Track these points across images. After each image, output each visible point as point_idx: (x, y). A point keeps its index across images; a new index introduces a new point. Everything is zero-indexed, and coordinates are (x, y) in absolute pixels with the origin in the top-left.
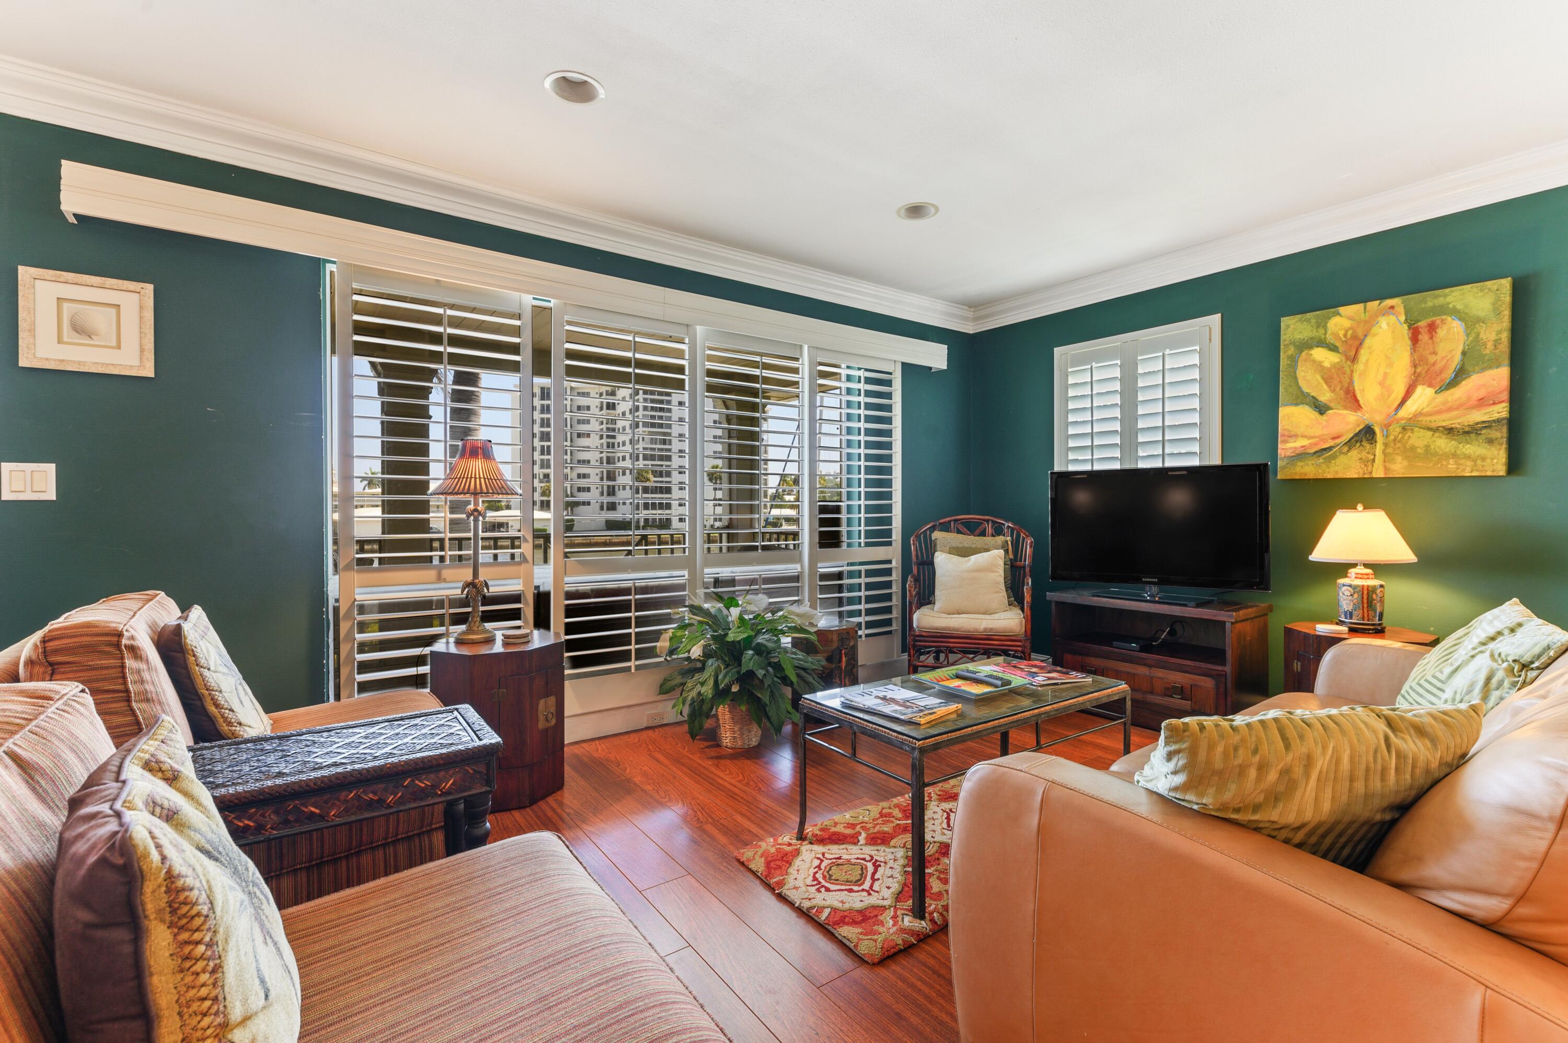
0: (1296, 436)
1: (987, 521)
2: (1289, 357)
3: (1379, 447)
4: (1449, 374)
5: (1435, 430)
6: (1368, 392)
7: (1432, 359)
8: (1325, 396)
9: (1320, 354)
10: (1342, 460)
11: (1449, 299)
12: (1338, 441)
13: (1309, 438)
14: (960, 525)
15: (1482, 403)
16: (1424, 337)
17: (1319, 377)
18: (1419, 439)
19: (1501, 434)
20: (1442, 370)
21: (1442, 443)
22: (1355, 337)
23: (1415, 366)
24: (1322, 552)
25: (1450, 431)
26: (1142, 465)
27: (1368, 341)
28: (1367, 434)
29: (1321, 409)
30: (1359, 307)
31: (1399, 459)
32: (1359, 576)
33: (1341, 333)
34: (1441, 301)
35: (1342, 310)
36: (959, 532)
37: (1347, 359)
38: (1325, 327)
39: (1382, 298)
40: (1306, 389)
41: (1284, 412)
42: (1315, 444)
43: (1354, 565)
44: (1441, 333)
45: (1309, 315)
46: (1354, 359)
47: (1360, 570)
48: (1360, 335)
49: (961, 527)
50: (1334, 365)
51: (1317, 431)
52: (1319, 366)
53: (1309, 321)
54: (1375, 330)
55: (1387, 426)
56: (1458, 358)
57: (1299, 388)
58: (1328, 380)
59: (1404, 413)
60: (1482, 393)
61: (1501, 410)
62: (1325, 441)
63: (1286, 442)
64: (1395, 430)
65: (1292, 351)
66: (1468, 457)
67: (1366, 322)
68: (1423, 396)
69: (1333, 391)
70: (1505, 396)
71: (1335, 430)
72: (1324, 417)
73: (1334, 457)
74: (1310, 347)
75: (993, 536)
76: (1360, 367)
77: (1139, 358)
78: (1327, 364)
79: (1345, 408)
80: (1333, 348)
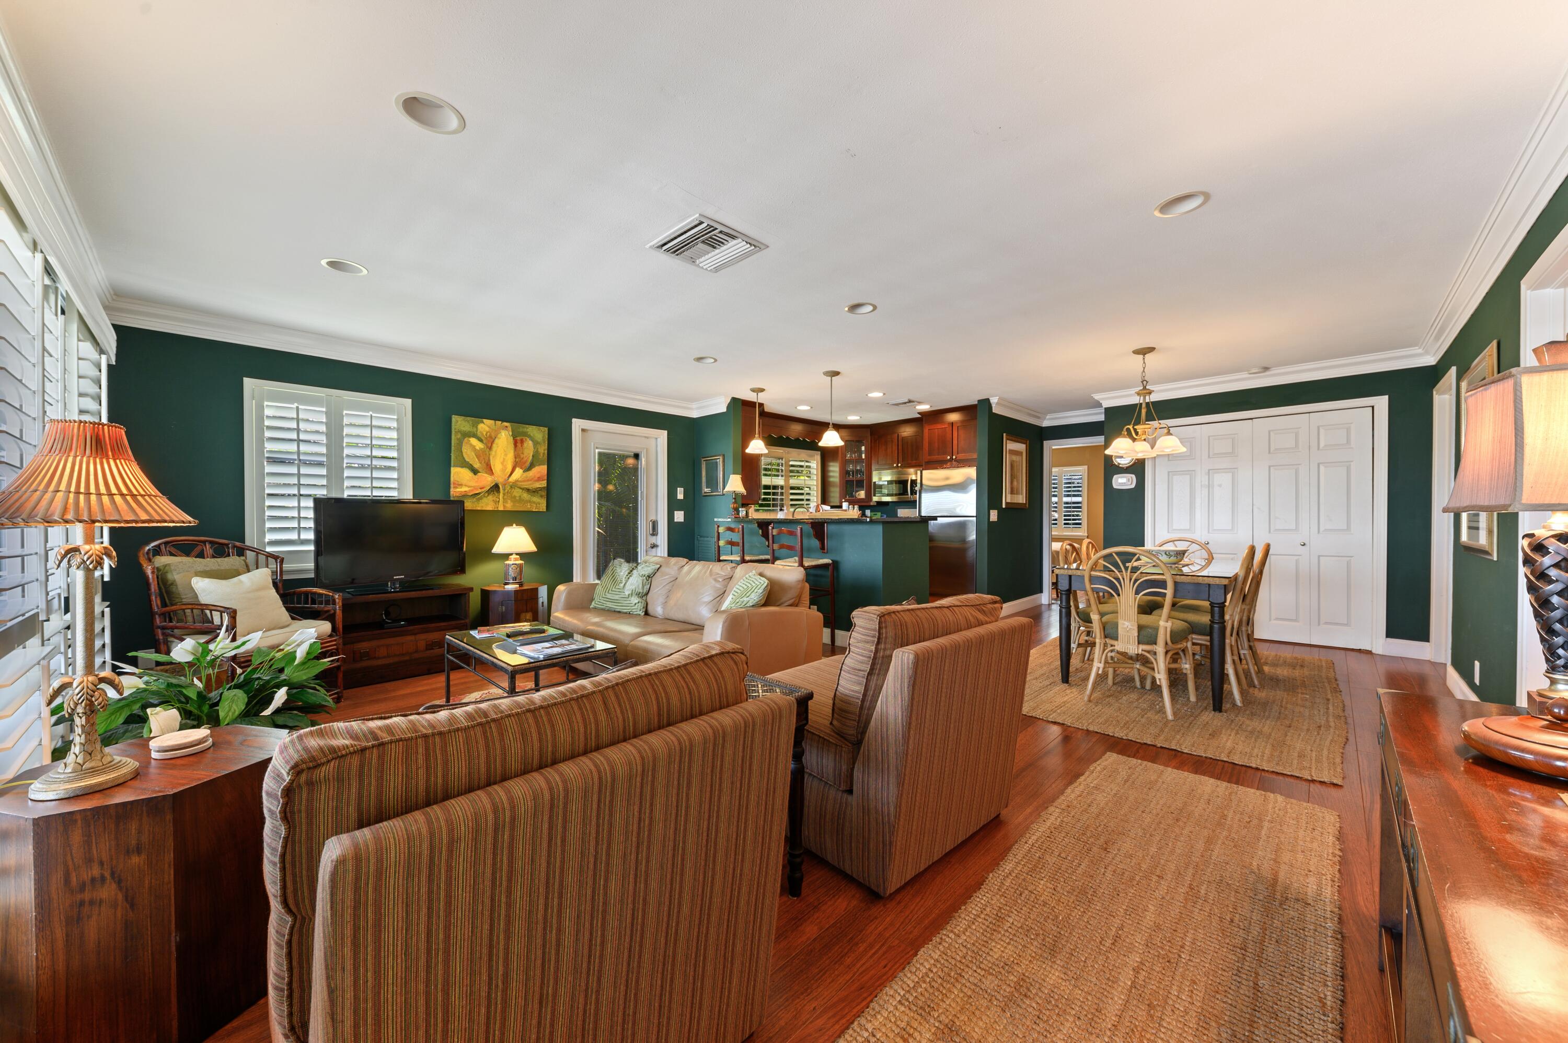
0: (461, 485)
1: (204, 542)
2: (458, 439)
3: (501, 495)
4: (528, 464)
5: (523, 489)
6: (497, 466)
7: (522, 456)
8: (477, 465)
9: (474, 441)
10: (485, 500)
11: (528, 430)
12: (483, 490)
13: (469, 487)
14: (172, 548)
15: (539, 479)
16: (519, 445)
17: (473, 454)
18: (517, 493)
19: (544, 493)
20: (527, 461)
21: (526, 496)
22: (490, 437)
23: (516, 458)
24: (498, 548)
25: (528, 490)
26: (346, 494)
27: (496, 441)
28: (495, 488)
29: (475, 472)
30: (492, 422)
31: (509, 501)
32: (516, 559)
33: (485, 433)
34: (525, 430)
35: (485, 420)
36: (172, 554)
37: (487, 447)
38: (477, 428)
39: (503, 421)
40: (467, 460)
41: (454, 470)
42: (472, 490)
43: (512, 554)
44: (525, 445)
45: (469, 418)
46: (490, 448)
47: (514, 556)
48: (493, 437)
49: (173, 550)
50: (481, 449)
51: (473, 484)
52: (473, 447)
53: (468, 421)
54: (499, 436)
55: (505, 485)
56: (531, 458)
57: (464, 458)
58: (478, 457)
59: (511, 479)
60: (538, 475)
61: (544, 484)
62: (476, 489)
63: (455, 487)
64: (508, 488)
65: (459, 436)
66: (534, 503)
67: (496, 431)
68: (518, 473)
69: (481, 463)
70: (546, 478)
71: (481, 485)
72: (476, 476)
73: (481, 498)
74: (470, 437)
75: (213, 557)
76: (493, 453)
77: (345, 412)
78: (477, 448)
79: (486, 473)
80: (481, 440)
